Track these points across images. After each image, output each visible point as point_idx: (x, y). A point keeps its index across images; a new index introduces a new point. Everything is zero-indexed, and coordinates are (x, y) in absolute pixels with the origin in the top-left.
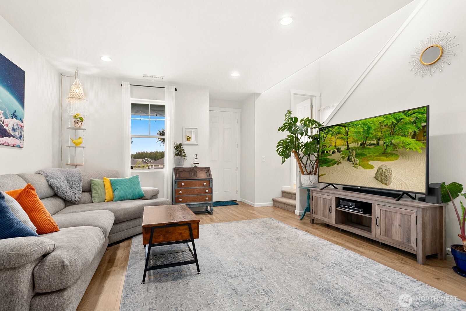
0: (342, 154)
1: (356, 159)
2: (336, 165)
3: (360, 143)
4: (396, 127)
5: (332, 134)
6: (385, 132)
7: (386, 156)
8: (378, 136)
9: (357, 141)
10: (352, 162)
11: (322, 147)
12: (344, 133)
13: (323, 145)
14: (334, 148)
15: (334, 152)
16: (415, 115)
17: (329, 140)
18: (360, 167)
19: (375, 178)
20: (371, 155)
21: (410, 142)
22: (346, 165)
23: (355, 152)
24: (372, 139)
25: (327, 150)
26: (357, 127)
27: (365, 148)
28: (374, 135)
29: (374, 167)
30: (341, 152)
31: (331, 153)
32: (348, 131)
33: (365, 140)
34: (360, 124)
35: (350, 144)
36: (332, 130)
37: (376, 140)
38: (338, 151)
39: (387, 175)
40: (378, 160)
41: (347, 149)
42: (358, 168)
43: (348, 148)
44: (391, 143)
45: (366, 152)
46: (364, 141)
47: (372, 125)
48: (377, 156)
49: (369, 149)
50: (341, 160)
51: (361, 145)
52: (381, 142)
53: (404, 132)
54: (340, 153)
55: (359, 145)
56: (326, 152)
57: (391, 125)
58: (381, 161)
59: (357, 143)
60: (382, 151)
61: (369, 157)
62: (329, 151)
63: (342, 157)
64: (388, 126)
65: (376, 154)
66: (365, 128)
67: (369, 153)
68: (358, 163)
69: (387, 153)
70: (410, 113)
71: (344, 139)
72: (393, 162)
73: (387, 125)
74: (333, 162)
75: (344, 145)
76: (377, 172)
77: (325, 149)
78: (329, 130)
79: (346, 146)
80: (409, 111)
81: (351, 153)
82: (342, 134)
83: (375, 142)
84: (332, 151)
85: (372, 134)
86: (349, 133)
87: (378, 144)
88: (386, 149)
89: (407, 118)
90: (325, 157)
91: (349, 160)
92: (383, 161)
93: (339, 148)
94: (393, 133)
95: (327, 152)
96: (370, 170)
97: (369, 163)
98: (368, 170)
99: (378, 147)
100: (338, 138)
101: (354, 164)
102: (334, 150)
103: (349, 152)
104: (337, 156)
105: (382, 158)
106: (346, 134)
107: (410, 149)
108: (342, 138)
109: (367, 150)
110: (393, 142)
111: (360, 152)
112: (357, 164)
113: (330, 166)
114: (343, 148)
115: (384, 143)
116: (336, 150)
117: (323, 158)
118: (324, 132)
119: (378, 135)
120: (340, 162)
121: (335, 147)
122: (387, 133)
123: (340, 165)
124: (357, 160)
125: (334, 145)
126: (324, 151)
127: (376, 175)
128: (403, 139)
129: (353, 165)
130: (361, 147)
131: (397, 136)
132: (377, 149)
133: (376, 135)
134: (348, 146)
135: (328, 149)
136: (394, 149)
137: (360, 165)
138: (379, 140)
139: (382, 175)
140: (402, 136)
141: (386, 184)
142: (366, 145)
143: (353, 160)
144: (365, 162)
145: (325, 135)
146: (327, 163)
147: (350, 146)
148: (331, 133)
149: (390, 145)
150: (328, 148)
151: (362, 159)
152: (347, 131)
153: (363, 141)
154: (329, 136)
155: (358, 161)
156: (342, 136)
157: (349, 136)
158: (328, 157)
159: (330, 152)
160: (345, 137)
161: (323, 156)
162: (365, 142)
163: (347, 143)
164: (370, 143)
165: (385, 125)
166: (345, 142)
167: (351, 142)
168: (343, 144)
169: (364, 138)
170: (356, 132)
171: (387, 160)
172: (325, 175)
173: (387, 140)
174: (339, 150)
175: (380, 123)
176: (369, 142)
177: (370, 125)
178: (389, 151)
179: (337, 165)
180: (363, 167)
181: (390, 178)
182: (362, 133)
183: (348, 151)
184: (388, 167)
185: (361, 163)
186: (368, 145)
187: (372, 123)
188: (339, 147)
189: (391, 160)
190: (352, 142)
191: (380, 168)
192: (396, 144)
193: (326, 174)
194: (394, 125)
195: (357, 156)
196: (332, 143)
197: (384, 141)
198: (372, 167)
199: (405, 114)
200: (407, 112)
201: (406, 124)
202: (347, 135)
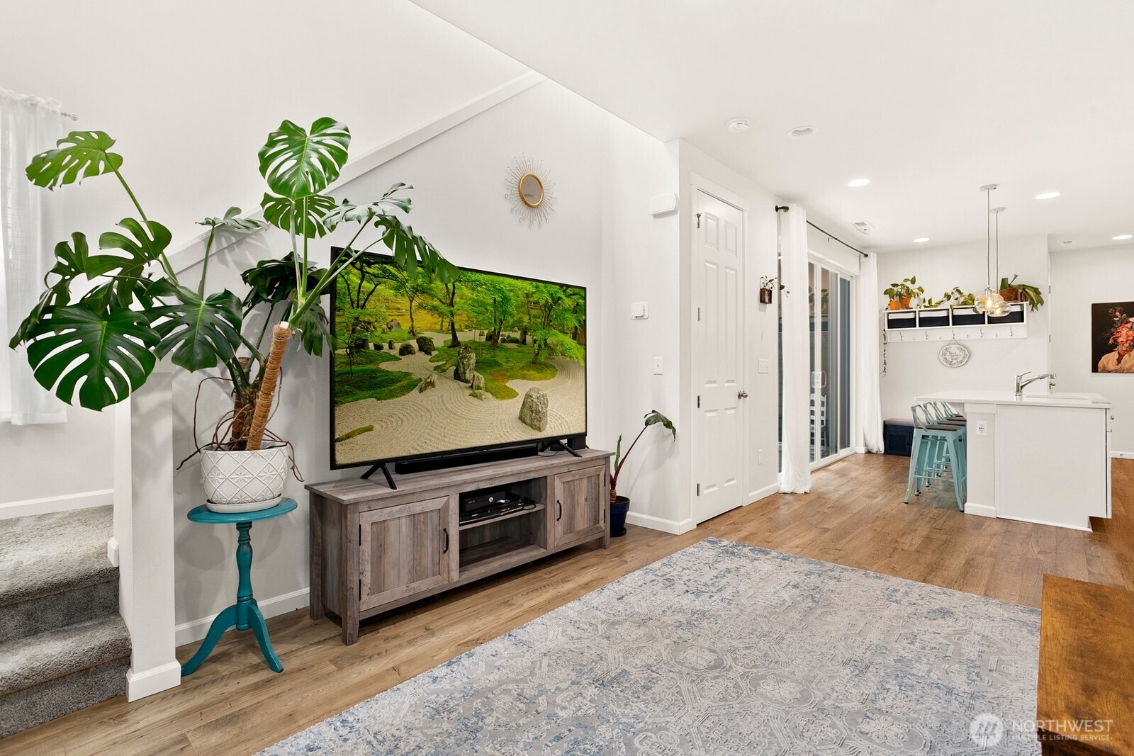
0: (437, 359)
1: (476, 374)
2: (415, 392)
3: (486, 332)
4: (552, 312)
5: (397, 289)
6: (535, 317)
7: (539, 370)
8: (524, 324)
9: (478, 326)
10: (467, 382)
11: (355, 325)
12: (441, 296)
13: (357, 318)
14: (406, 335)
15: (406, 350)
16: (575, 297)
17: (388, 308)
18: (489, 395)
19: (520, 418)
20: (512, 365)
21: (570, 346)
22: (448, 392)
23: (473, 355)
24: (512, 328)
25: (377, 340)
26: (479, 288)
27: (498, 347)
28: (515, 319)
29: (517, 394)
30: (434, 353)
31: (395, 352)
32: (454, 294)
33: (497, 327)
34: (485, 284)
35: (461, 331)
36: (399, 275)
37: (519, 332)
38: (421, 349)
39: (540, 409)
40: (524, 377)
41: (450, 343)
42: (483, 397)
43: (455, 343)
44: (546, 344)
45: (500, 357)
46: (495, 329)
47: (512, 294)
48: (522, 369)
49: (506, 350)
50: (435, 378)
51: (489, 338)
52: (529, 339)
53: (563, 325)
54: (428, 353)
55: (483, 339)
56: (371, 346)
57: (545, 306)
58: (530, 379)
59: (478, 332)
60: (532, 357)
61: (507, 370)
62: (386, 346)
63: (436, 368)
64: (541, 307)
65: (521, 364)
66: (498, 299)
67: (508, 361)
68: (481, 385)
69: (540, 364)
70: (569, 291)
71: (441, 314)
72: (548, 381)
73: (536, 303)
74: (404, 383)
75: (441, 331)
76: (524, 404)
77: (368, 334)
78: (385, 271)
79: (450, 337)
80: (569, 286)
81: (465, 358)
82: (436, 297)
83: (517, 335)
84: (398, 346)
85: (511, 315)
86: (456, 299)
87: (524, 342)
88: (537, 355)
89: (566, 300)
90: (371, 367)
91: (458, 376)
92: (534, 379)
93: (424, 339)
94: (547, 325)
95: (378, 347)
96: (510, 401)
97: (507, 385)
98: (506, 403)
99: (523, 348)
100: (420, 306)
101: (472, 387)
102: (407, 342)
103: (459, 353)
104: (417, 364)
105: (532, 372)
106: (448, 301)
107: (571, 357)
108: (435, 309)
109: (503, 353)
110: (549, 341)
111: (486, 356)
112: (479, 388)
113: (391, 395)
114: (440, 340)
115: (535, 341)
116: (414, 344)
117: (361, 367)
118: (361, 269)
119: (523, 322)
120: (432, 384)
121: (412, 332)
122: (538, 320)
123: (429, 392)
124: (481, 379)
125: (406, 326)
126: (365, 341)
127: (521, 412)
128: (561, 337)
129: (471, 392)
130: (489, 343)
131: (554, 331)
132: (522, 352)
133: (520, 321)
134: (455, 336)
135: (384, 336)
136: (549, 355)
137: (487, 390)
138: (525, 333)
139: (532, 411)
140: (561, 331)
141: (540, 430)
142: (499, 341)
143: (468, 376)
144: (500, 384)
145: (367, 286)
146: (381, 385)
147: (462, 337)
148: (393, 283)
149: (543, 346)
150: (384, 332)
151: (491, 374)
152: (451, 291)
153: (493, 328)
154: (385, 290)
155: (483, 380)
156: (436, 303)
157: (456, 307)
158: (384, 366)
159: (391, 347)
160: (445, 309)
161: (357, 358)
162: (499, 332)
163: (453, 326)
164: (509, 337)
165: (534, 303)
166: (446, 325)
167: (463, 327)
168: (438, 327)
169: (495, 321)
170: (477, 301)
171: (540, 379)
172: (370, 429)
173: (539, 335)
174: (425, 346)
175: (527, 295)
176: (507, 334)
177: (508, 294)
178: (542, 359)
179: (421, 391)
180: (495, 395)
181: (545, 414)
182: (490, 308)
183: (454, 351)
184: (541, 392)
185: (490, 385)
186: (504, 341)
187: (511, 291)
188: (427, 334)
189: (546, 379)
190: (467, 327)
191: (528, 396)
192: (552, 346)
193: (377, 427)
194: (548, 308)
195: (480, 366)
196: (399, 319)
197: (535, 337)
198: (512, 394)
199: (564, 291)
200: (566, 289)
201: (566, 310)
202: (451, 304)
